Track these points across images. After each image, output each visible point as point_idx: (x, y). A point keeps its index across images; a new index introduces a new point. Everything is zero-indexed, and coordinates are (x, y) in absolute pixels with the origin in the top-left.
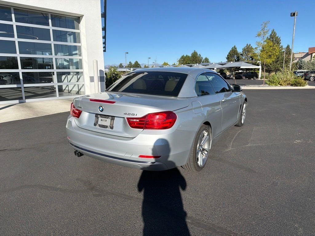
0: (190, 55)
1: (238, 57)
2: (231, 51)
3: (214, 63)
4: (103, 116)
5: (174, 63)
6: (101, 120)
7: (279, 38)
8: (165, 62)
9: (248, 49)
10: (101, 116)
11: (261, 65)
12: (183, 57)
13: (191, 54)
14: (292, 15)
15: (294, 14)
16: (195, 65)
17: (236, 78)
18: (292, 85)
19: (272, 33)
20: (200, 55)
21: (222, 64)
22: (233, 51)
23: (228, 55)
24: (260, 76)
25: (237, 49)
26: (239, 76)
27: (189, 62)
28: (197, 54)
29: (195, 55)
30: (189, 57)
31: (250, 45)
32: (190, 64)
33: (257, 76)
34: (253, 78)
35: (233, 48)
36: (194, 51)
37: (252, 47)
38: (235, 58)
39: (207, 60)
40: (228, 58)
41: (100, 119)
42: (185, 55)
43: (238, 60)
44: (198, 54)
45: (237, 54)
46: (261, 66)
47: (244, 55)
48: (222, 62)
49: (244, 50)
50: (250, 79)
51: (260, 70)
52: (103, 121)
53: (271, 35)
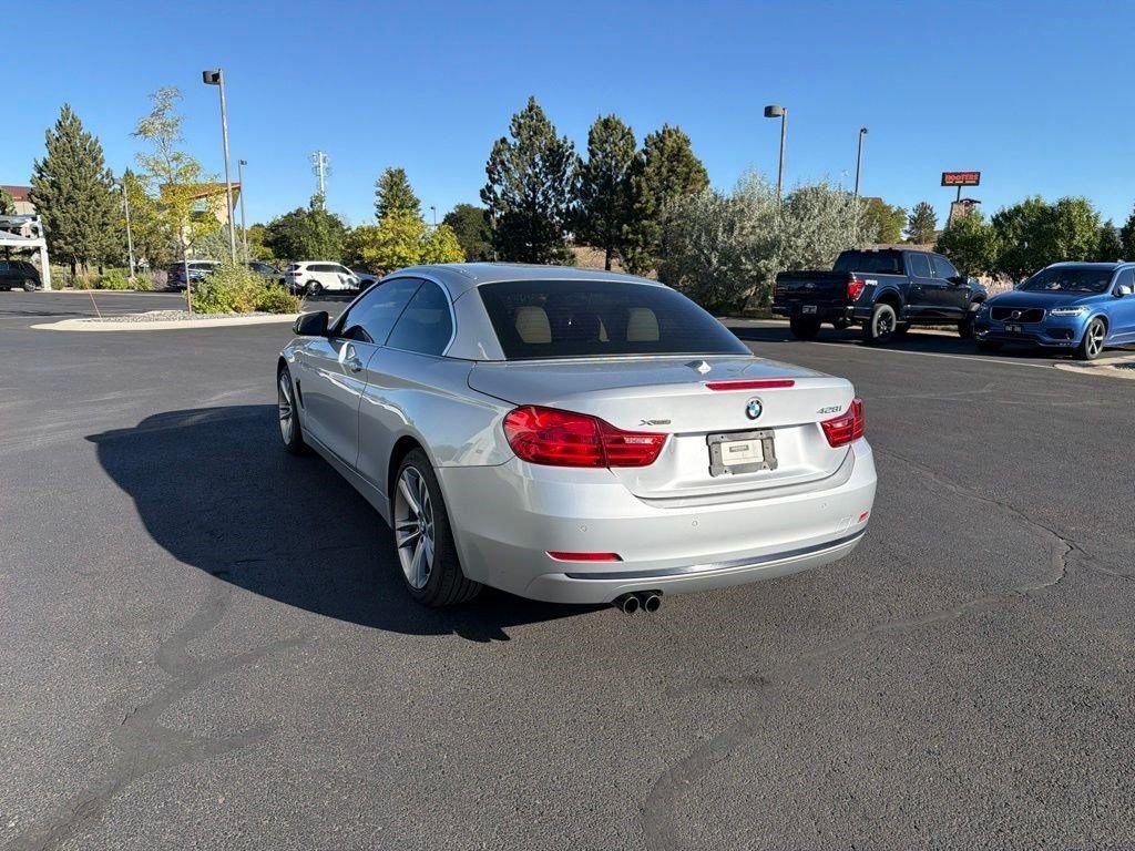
6: (731, 450)
7: (93, 139)
10: (731, 437)
11: (47, 236)
14: (210, 79)
15: (216, 77)
18: (262, 309)
24: (46, 278)
33: (38, 278)
34: (21, 285)
41: (725, 446)
46: (44, 240)
50: (9, 290)
51: (45, 255)
52: (738, 450)
53: (60, 126)
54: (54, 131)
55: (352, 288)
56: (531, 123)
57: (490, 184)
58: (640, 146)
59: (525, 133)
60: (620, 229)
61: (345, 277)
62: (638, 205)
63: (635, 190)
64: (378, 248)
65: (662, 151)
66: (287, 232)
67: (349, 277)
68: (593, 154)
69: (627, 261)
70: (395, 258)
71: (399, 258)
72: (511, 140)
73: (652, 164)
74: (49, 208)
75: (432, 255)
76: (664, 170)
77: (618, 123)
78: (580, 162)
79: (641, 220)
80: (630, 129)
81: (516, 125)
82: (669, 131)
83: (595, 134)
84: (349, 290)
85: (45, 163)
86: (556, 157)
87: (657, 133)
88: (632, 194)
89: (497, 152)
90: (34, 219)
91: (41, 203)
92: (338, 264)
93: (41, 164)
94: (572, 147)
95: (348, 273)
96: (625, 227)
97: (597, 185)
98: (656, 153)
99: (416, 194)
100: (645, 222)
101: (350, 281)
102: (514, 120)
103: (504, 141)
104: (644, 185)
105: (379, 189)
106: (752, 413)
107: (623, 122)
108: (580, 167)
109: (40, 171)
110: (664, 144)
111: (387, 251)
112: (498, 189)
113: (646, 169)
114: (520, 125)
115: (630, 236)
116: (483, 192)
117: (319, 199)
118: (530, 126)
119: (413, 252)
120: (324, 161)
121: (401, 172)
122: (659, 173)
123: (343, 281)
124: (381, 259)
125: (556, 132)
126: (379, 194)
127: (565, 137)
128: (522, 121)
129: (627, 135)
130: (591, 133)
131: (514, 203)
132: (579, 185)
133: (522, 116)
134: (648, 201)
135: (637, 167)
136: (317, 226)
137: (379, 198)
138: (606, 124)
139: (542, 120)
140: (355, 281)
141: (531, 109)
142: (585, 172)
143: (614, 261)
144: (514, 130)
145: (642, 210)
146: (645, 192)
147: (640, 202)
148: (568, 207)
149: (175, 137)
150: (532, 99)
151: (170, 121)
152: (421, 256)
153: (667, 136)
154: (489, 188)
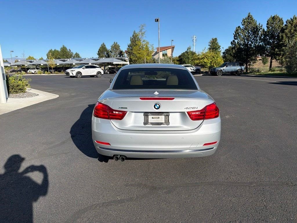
0: (59, 50)
1: (108, 54)
2: (101, 47)
3: (87, 59)
4: (155, 114)
5: (42, 58)
6: (152, 118)
7: (139, 38)
8: (30, 56)
9: (116, 47)
10: (151, 114)
11: (129, 61)
12: (51, 51)
13: (60, 48)
14: (156, 21)
15: (158, 20)
16: (68, 60)
17: (110, 73)
19: (134, 34)
20: (70, 50)
21: (95, 60)
22: (103, 48)
23: (98, 52)
25: (106, 46)
26: (113, 71)
27: (60, 57)
28: (66, 49)
29: (64, 49)
30: (58, 51)
31: (117, 43)
32: (60, 58)
35: (102, 45)
36: (63, 46)
37: (118, 45)
38: (105, 55)
39: (77, 55)
40: (99, 54)
41: (150, 117)
42: (53, 50)
43: (108, 56)
44: (68, 49)
45: (106, 50)
46: (129, 62)
47: (113, 52)
48: (93, 58)
49: (112, 47)
52: (155, 118)
53: (133, 36)
54: (132, 37)
55: (194, 71)
56: (249, 20)
57: (234, 40)
58: (285, 23)
59: (246, 24)
60: (274, 50)
61: (192, 68)
62: (281, 42)
63: (281, 38)
64: (199, 60)
65: (292, 25)
66: (182, 57)
67: (193, 68)
68: (268, 27)
69: (277, 60)
70: (203, 63)
71: (205, 62)
72: (242, 27)
73: (288, 29)
74: (130, 55)
75: (214, 61)
76: (292, 31)
77: (278, 17)
78: (264, 30)
79: (282, 47)
80: (282, 18)
81: (244, 22)
82: (295, 18)
83: (269, 22)
84: (193, 72)
85: (130, 44)
86: (255, 30)
87: (291, 18)
88: (280, 39)
89: (237, 30)
90: (127, 57)
91: (129, 54)
92: (190, 65)
93: (129, 45)
94: (262, 26)
95: (193, 67)
96: (276, 50)
97: (269, 37)
98: (289, 25)
99: (219, 45)
100: (284, 48)
101: (193, 69)
102: (243, 20)
103: (239, 27)
104: (284, 36)
105: (210, 44)
106: (156, 107)
107: (279, 17)
108: (263, 32)
109: (129, 46)
110: (293, 22)
111: (202, 61)
112: (236, 41)
113: (286, 31)
114: (245, 21)
115: (278, 52)
116: (232, 42)
117: (189, 48)
118: (248, 22)
119: (209, 61)
120: (195, 38)
121: (216, 39)
122: (290, 31)
123: (191, 70)
124: (200, 63)
125: (257, 22)
126: (209, 45)
127: (259, 24)
128: (245, 20)
129: (281, 20)
130: (268, 21)
131: (241, 44)
132: (262, 38)
133: (246, 19)
134: (285, 41)
135: (283, 30)
136: (188, 56)
137: (209, 46)
138: (273, 18)
139: (252, 19)
140: (194, 69)
141: (249, 16)
142: (265, 34)
143: (273, 60)
144: (243, 23)
145: (283, 44)
146: (284, 38)
147: (282, 41)
148: (258, 44)
149: (144, 36)
150: (249, 13)
151: (143, 32)
152: (211, 62)
153: (294, 19)
154: (234, 41)
